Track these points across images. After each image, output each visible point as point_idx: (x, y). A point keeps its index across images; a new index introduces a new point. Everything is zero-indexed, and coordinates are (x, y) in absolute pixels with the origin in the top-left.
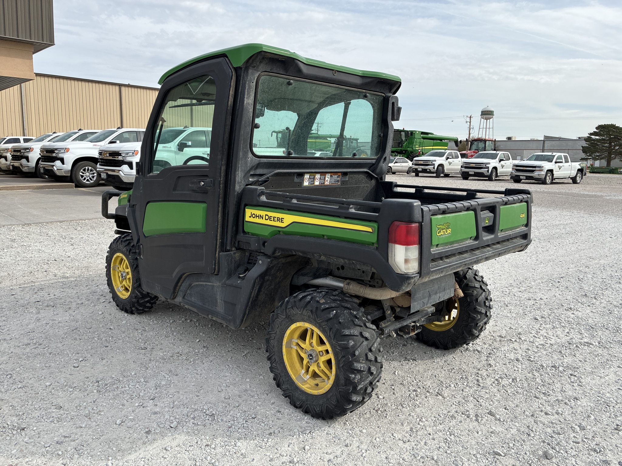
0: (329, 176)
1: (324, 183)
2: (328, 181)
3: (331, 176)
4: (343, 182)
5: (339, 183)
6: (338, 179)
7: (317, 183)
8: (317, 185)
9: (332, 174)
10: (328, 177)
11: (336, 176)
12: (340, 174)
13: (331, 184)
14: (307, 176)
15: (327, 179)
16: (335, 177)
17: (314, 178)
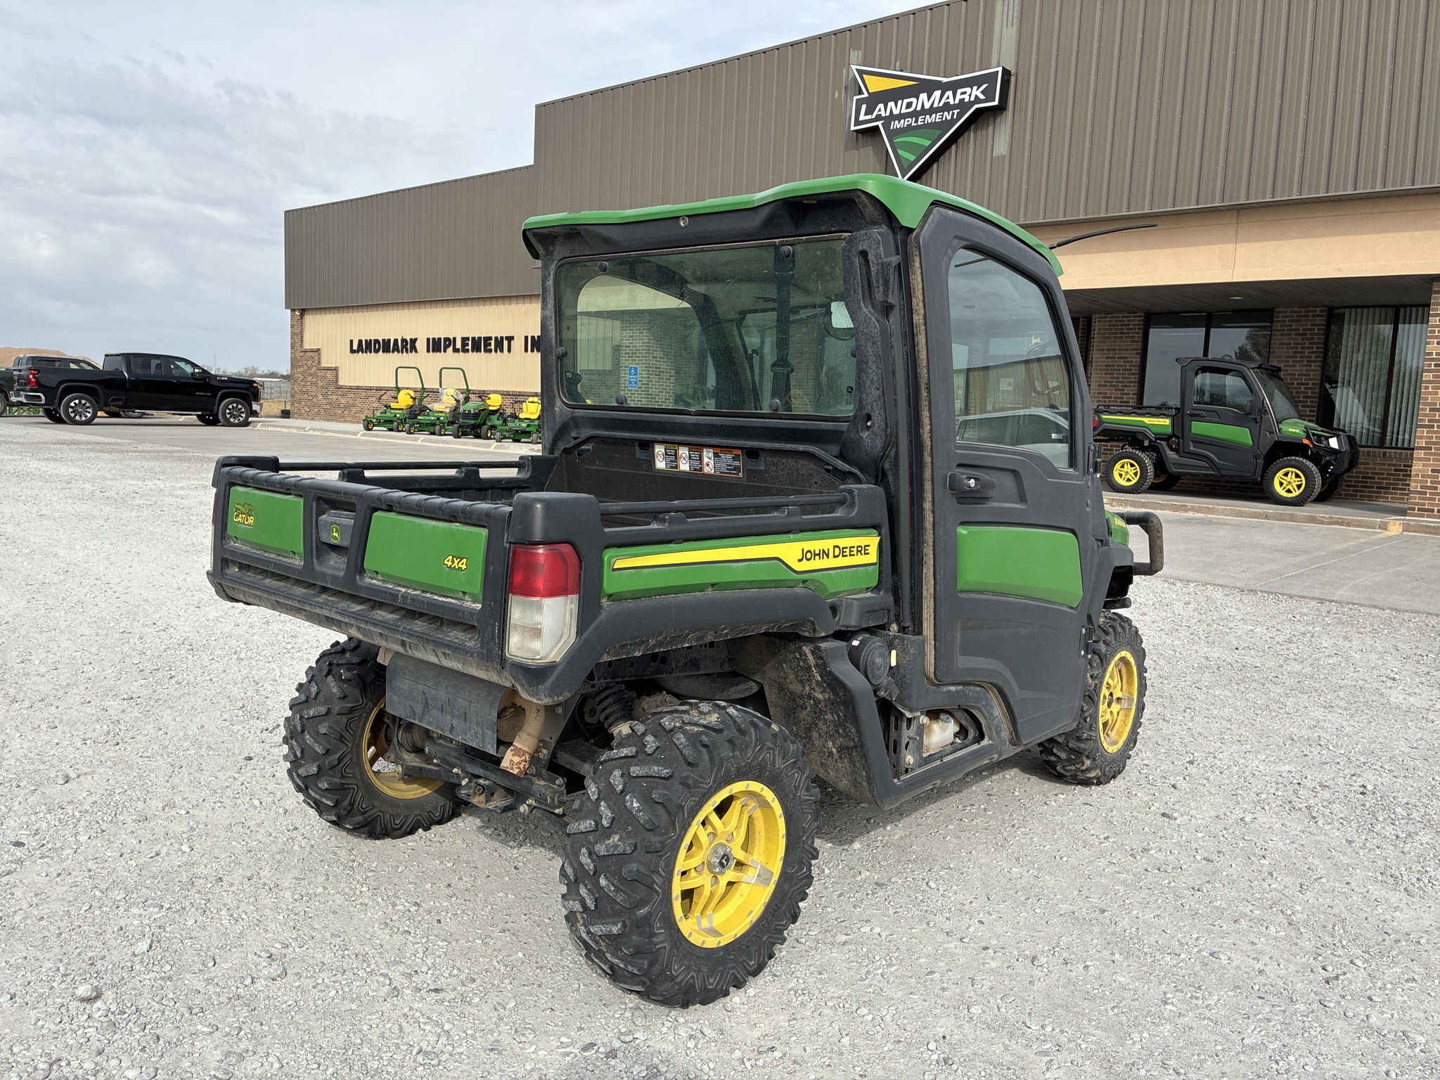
0: (711, 455)
1: (701, 469)
2: (712, 465)
3: (716, 455)
4: (750, 473)
5: (741, 475)
6: (737, 463)
7: (684, 466)
8: (685, 472)
9: (718, 450)
10: (708, 455)
11: (729, 456)
12: (739, 452)
13: (718, 473)
14: (659, 450)
15: (706, 460)
16: (727, 458)
17: (676, 455)
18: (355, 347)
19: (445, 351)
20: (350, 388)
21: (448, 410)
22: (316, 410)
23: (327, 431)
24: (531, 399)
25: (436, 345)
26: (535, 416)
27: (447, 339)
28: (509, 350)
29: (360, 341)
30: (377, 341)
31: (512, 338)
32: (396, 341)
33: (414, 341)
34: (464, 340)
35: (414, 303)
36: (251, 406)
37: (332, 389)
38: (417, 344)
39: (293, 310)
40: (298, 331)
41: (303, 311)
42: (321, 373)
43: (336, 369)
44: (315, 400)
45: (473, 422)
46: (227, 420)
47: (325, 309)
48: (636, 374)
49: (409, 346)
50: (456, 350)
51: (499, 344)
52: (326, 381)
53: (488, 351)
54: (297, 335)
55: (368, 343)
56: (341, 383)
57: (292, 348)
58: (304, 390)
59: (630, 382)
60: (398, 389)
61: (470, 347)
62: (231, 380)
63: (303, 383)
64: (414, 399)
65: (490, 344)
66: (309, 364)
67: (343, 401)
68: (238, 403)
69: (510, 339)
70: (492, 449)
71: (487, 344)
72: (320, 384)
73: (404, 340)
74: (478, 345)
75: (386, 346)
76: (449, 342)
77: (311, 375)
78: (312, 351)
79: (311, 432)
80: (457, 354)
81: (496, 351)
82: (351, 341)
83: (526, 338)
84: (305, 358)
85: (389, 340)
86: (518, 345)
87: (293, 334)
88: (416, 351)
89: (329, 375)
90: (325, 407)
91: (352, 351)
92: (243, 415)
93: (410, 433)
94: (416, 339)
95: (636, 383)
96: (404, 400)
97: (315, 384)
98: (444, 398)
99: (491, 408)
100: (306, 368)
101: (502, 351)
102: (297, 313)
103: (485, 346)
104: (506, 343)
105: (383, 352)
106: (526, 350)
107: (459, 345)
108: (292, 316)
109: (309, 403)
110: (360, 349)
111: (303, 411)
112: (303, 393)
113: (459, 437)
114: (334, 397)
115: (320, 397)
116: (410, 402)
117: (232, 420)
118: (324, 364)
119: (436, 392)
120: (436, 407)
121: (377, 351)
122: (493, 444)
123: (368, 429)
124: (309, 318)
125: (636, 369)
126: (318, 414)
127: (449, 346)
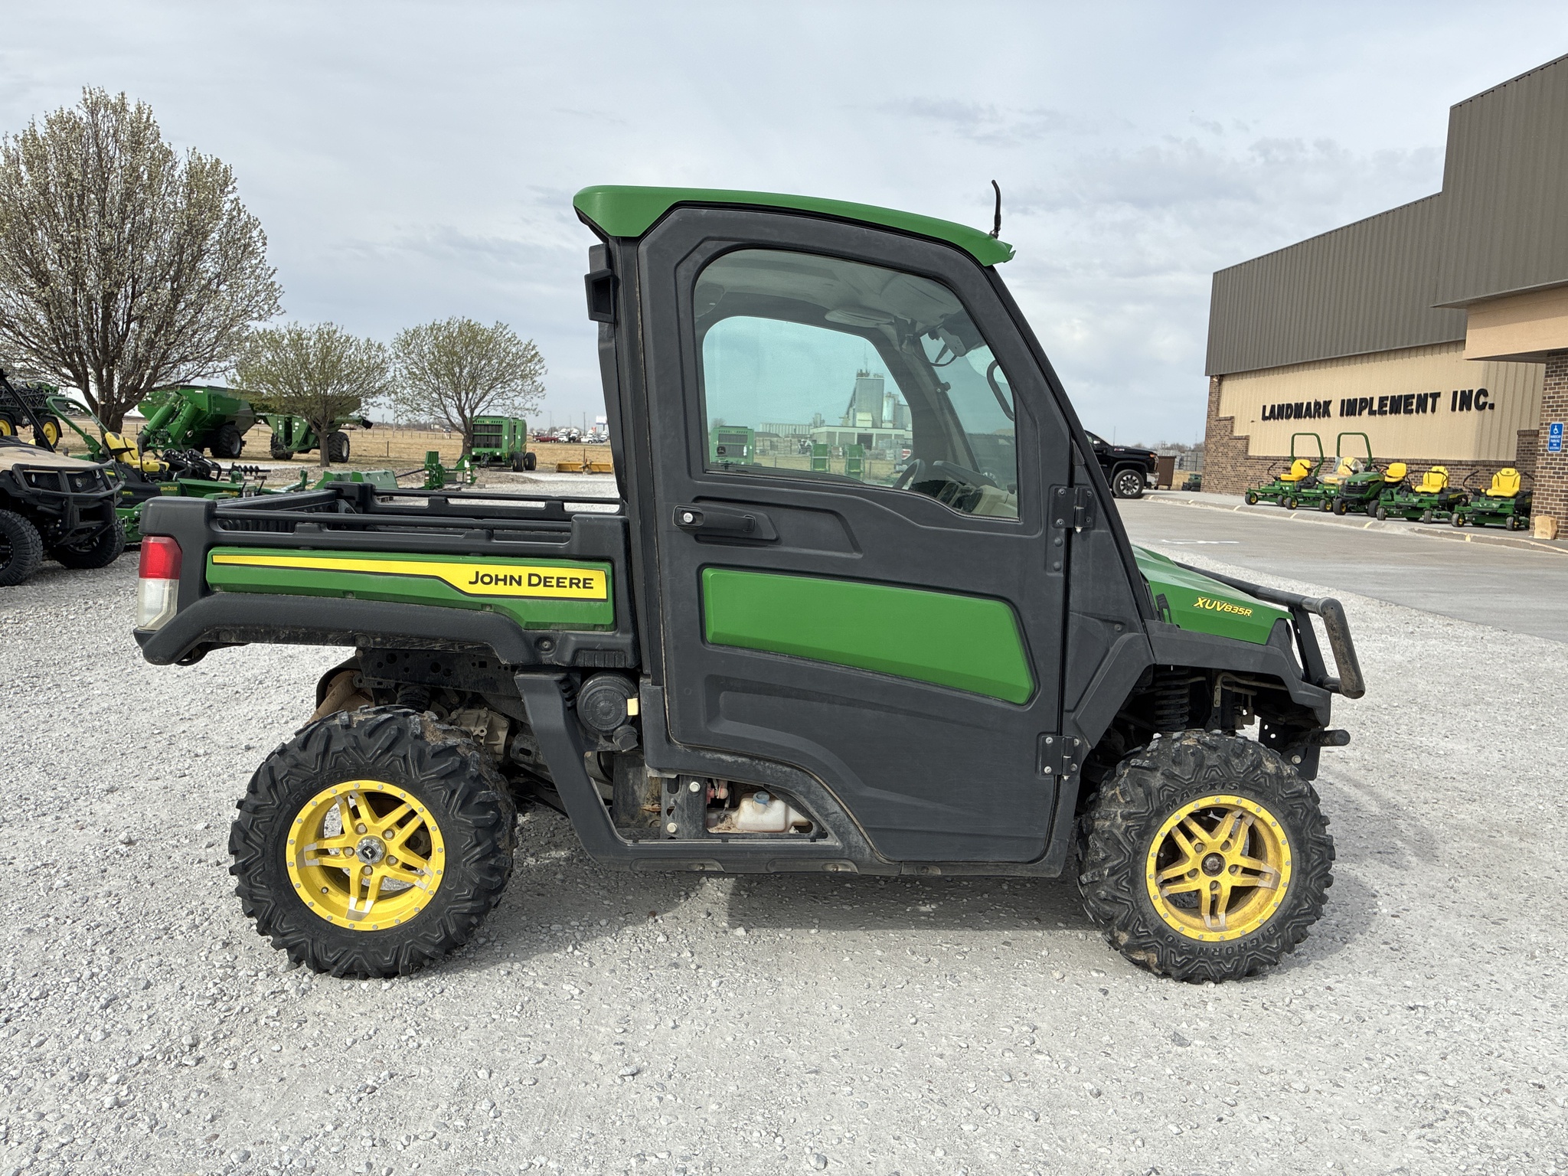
18: (1267, 414)
19: (1360, 414)
20: (1259, 458)
21: (1340, 483)
22: (1224, 483)
23: (1206, 504)
24: (1435, 469)
25: (1351, 408)
26: (1437, 490)
27: (1363, 400)
28: (1433, 410)
29: (1273, 407)
30: (1289, 406)
31: (1438, 395)
32: (1309, 404)
33: (1327, 403)
34: (1382, 400)
35: (1332, 360)
36: (1145, 478)
37: (1241, 459)
38: (1331, 408)
39: (1212, 377)
40: (1215, 399)
41: (1221, 378)
42: (1232, 443)
43: (1247, 438)
44: (1224, 472)
45: (1358, 496)
46: (1121, 492)
47: (1242, 373)
48: (1560, 434)
49: (1321, 409)
50: (1372, 413)
51: (1422, 401)
52: (1236, 451)
53: (1409, 412)
54: (1215, 402)
55: (1281, 407)
56: (1251, 453)
57: (1208, 417)
58: (1216, 461)
59: (1551, 444)
60: (1293, 459)
61: (1388, 408)
62: (1128, 451)
63: (1215, 454)
64: (1309, 470)
65: (1412, 404)
66: (1222, 433)
67: (1251, 473)
68: (1132, 475)
69: (1436, 396)
70: (1365, 528)
71: (1408, 403)
72: (1231, 454)
73: (1317, 404)
74: (1398, 405)
75: (1296, 411)
76: (1366, 403)
77: (1222, 445)
78: (1226, 419)
79: (1192, 506)
80: (1373, 417)
81: (1417, 412)
82: (1264, 407)
83: (1455, 393)
84: (1219, 425)
85: (1302, 404)
86: (1444, 402)
87: (1210, 402)
88: (1329, 416)
89: (1240, 444)
90: (1233, 479)
91: (1265, 418)
92: (1137, 487)
93: (1291, 508)
94: (1330, 402)
95: (1558, 445)
96: (1298, 471)
97: (1226, 455)
98: (1341, 469)
99: (1387, 479)
100: (1219, 437)
101: (1424, 411)
102: (1215, 380)
103: (1406, 406)
104: (1430, 401)
105: (1295, 417)
106: (1454, 409)
107: (1375, 407)
108: (1212, 382)
109: (1219, 476)
110: (1272, 416)
111: (1212, 484)
112: (1214, 464)
113: (1343, 514)
114: (1242, 469)
115: (1230, 468)
116: (1305, 473)
117: (1125, 492)
118: (1236, 434)
119: (1332, 460)
120: (1328, 478)
121: (1288, 417)
122: (1372, 521)
123: (1251, 503)
124: (1227, 385)
125: (1560, 427)
126: (1226, 487)
127: (1365, 408)
